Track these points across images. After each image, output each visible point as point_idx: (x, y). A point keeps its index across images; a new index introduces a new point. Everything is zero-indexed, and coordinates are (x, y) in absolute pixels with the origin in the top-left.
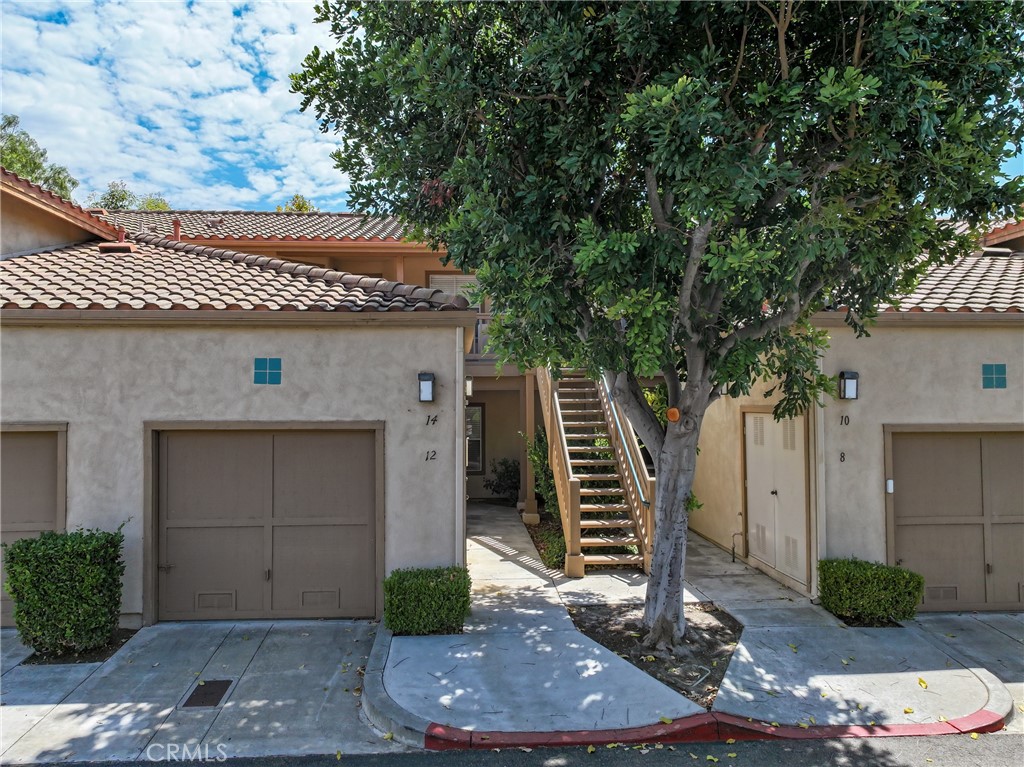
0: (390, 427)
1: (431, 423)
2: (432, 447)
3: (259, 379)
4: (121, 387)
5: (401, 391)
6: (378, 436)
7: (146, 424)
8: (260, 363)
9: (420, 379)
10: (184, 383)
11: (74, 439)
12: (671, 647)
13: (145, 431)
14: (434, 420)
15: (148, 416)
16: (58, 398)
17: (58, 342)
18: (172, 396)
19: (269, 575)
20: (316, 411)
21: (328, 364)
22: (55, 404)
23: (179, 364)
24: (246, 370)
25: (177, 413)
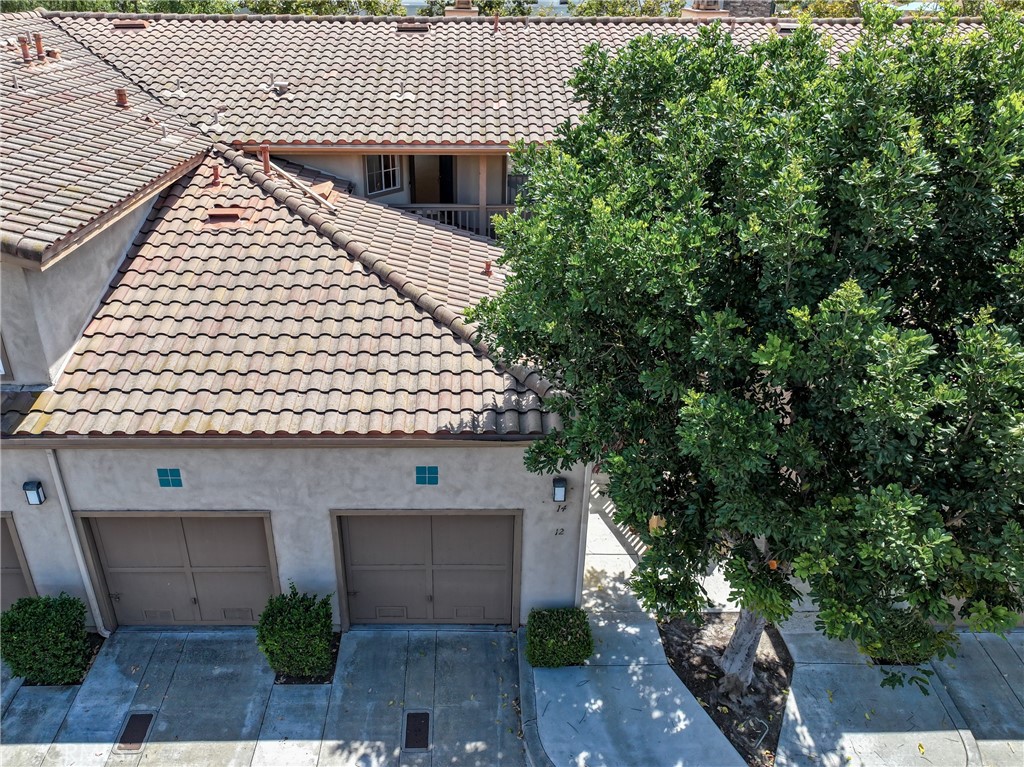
0: (527, 512)
1: (561, 510)
2: (561, 526)
3: (420, 481)
4: (309, 487)
5: (537, 488)
6: (517, 520)
7: (332, 511)
8: (420, 470)
9: (554, 486)
10: (359, 483)
11: (277, 522)
12: (740, 699)
13: (331, 516)
14: (564, 509)
15: (333, 505)
16: (259, 494)
17: (255, 457)
18: (350, 492)
19: (431, 598)
20: (467, 502)
21: (476, 470)
22: (258, 498)
23: (354, 471)
24: (409, 474)
25: (355, 504)
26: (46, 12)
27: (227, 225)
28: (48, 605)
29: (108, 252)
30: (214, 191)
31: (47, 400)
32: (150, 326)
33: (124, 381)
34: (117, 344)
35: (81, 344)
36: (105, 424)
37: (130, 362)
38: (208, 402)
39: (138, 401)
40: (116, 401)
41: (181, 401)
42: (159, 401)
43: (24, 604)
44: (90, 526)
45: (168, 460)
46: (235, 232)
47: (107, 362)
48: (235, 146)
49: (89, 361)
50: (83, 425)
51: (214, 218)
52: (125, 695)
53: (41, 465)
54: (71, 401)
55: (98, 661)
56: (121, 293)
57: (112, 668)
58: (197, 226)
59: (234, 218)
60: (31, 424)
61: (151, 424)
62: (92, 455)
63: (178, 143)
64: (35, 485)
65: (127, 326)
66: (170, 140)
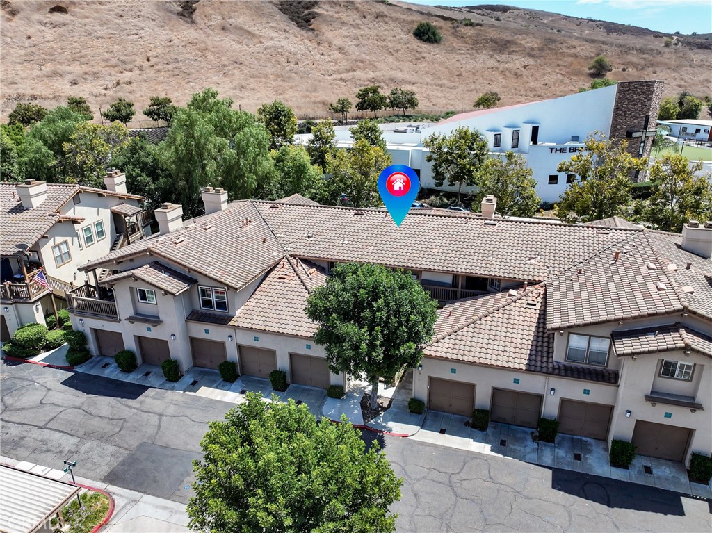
3: (307, 348)
4: (284, 346)
11: (277, 353)
13: (288, 353)
15: (289, 351)
17: (273, 337)
18: (292, 348)
20: (317, 355)
21: (319, 347)
22: (274, 347)
24: (305, 346)
25: (293, 351)
26: (252, 200)
27: (282, 280)
28: (230, 363)
29: (252, 286)
30: (282, 269)
31: (235, 318)
32: (258, 305)
33: (251, 317)
34: (251, 308)
35: (243, 307)
36: (245, 325)
37: (253, 313)
38: (266, 323)
39: (252, 321)
40: (248, 321)
41: (261, 323)
42: (256, 322)
43: (225, 362)
44: (240, 347)
45: (256, 335)
46: (284, 282)
47: (248, 312)
48: (291, 256)
49: (245, 312)
50: (241, 325)
51: (280, 278)
52: (242, 386)
53: (232, 332)
54: (239, 319)
55: (238, 380)
56: (254, 296)
57: (240, 381)
58: (275, 280)
59: (284, 279)
60: (231, 323)
61: (254, 327)
62: (242, 331)
63: (276, 255)
64: (230, 336)
65: (254, 304)
66: (275, 254)
